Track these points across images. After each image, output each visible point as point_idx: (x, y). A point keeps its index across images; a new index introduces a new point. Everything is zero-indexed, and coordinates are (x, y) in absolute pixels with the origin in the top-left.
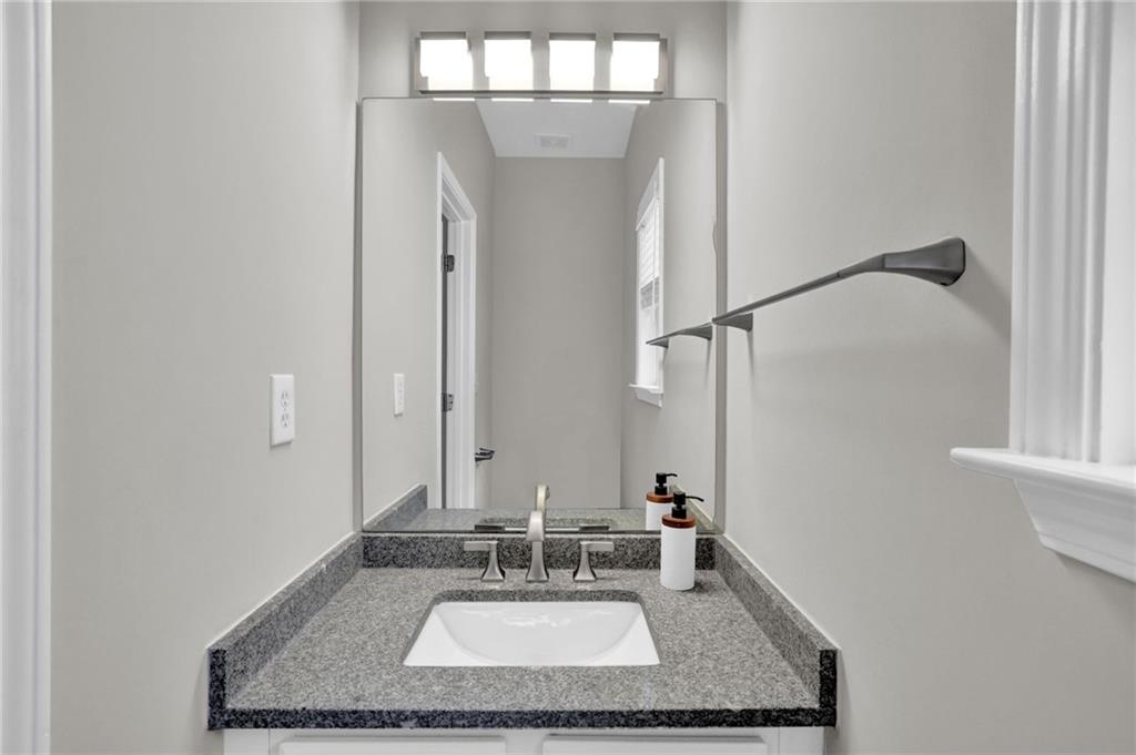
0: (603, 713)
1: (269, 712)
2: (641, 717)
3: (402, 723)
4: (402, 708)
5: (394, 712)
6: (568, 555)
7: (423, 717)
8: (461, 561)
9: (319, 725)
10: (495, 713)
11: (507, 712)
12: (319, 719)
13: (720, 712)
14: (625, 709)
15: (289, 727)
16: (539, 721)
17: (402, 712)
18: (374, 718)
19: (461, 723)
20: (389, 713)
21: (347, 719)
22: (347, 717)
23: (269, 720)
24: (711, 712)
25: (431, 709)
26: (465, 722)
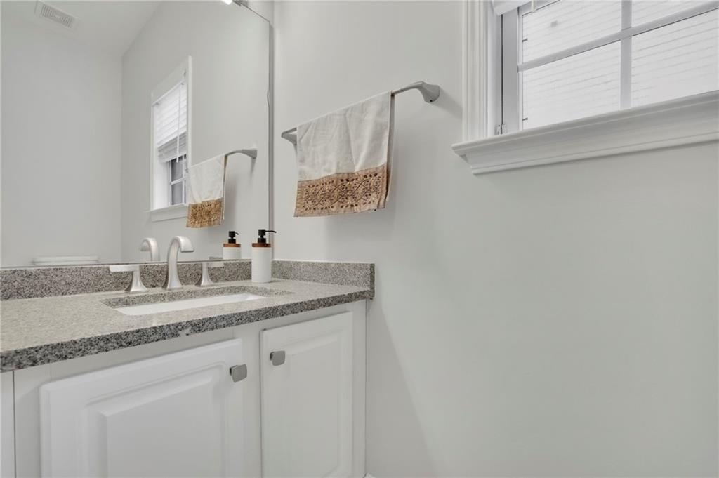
0: (297, 303)
1: (36, 349)
2: (313, 303)
3: (179, 332)
4: (178, 321)
5: (173, 325)
6: (188, 275)
7: (195, 325)
8: (98, 287)
9: (101, 350)
10: (243, 313)
11: (250, 312)
12: (102, 344)
13: (341, 296)
14: (306, 300)
15: (66, 358)
16: (268, 314)
17: (179, 324)
18: (156, 332)
19: (222, 324)
20: (169, 326)
21: (131, 338)
22: (131, 336)
23: (38, 356)
24: (338, 297)
25: (201, 318)
26: (225, 322)
